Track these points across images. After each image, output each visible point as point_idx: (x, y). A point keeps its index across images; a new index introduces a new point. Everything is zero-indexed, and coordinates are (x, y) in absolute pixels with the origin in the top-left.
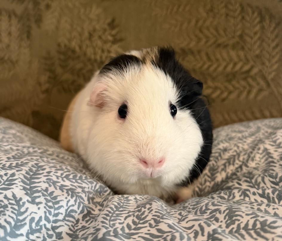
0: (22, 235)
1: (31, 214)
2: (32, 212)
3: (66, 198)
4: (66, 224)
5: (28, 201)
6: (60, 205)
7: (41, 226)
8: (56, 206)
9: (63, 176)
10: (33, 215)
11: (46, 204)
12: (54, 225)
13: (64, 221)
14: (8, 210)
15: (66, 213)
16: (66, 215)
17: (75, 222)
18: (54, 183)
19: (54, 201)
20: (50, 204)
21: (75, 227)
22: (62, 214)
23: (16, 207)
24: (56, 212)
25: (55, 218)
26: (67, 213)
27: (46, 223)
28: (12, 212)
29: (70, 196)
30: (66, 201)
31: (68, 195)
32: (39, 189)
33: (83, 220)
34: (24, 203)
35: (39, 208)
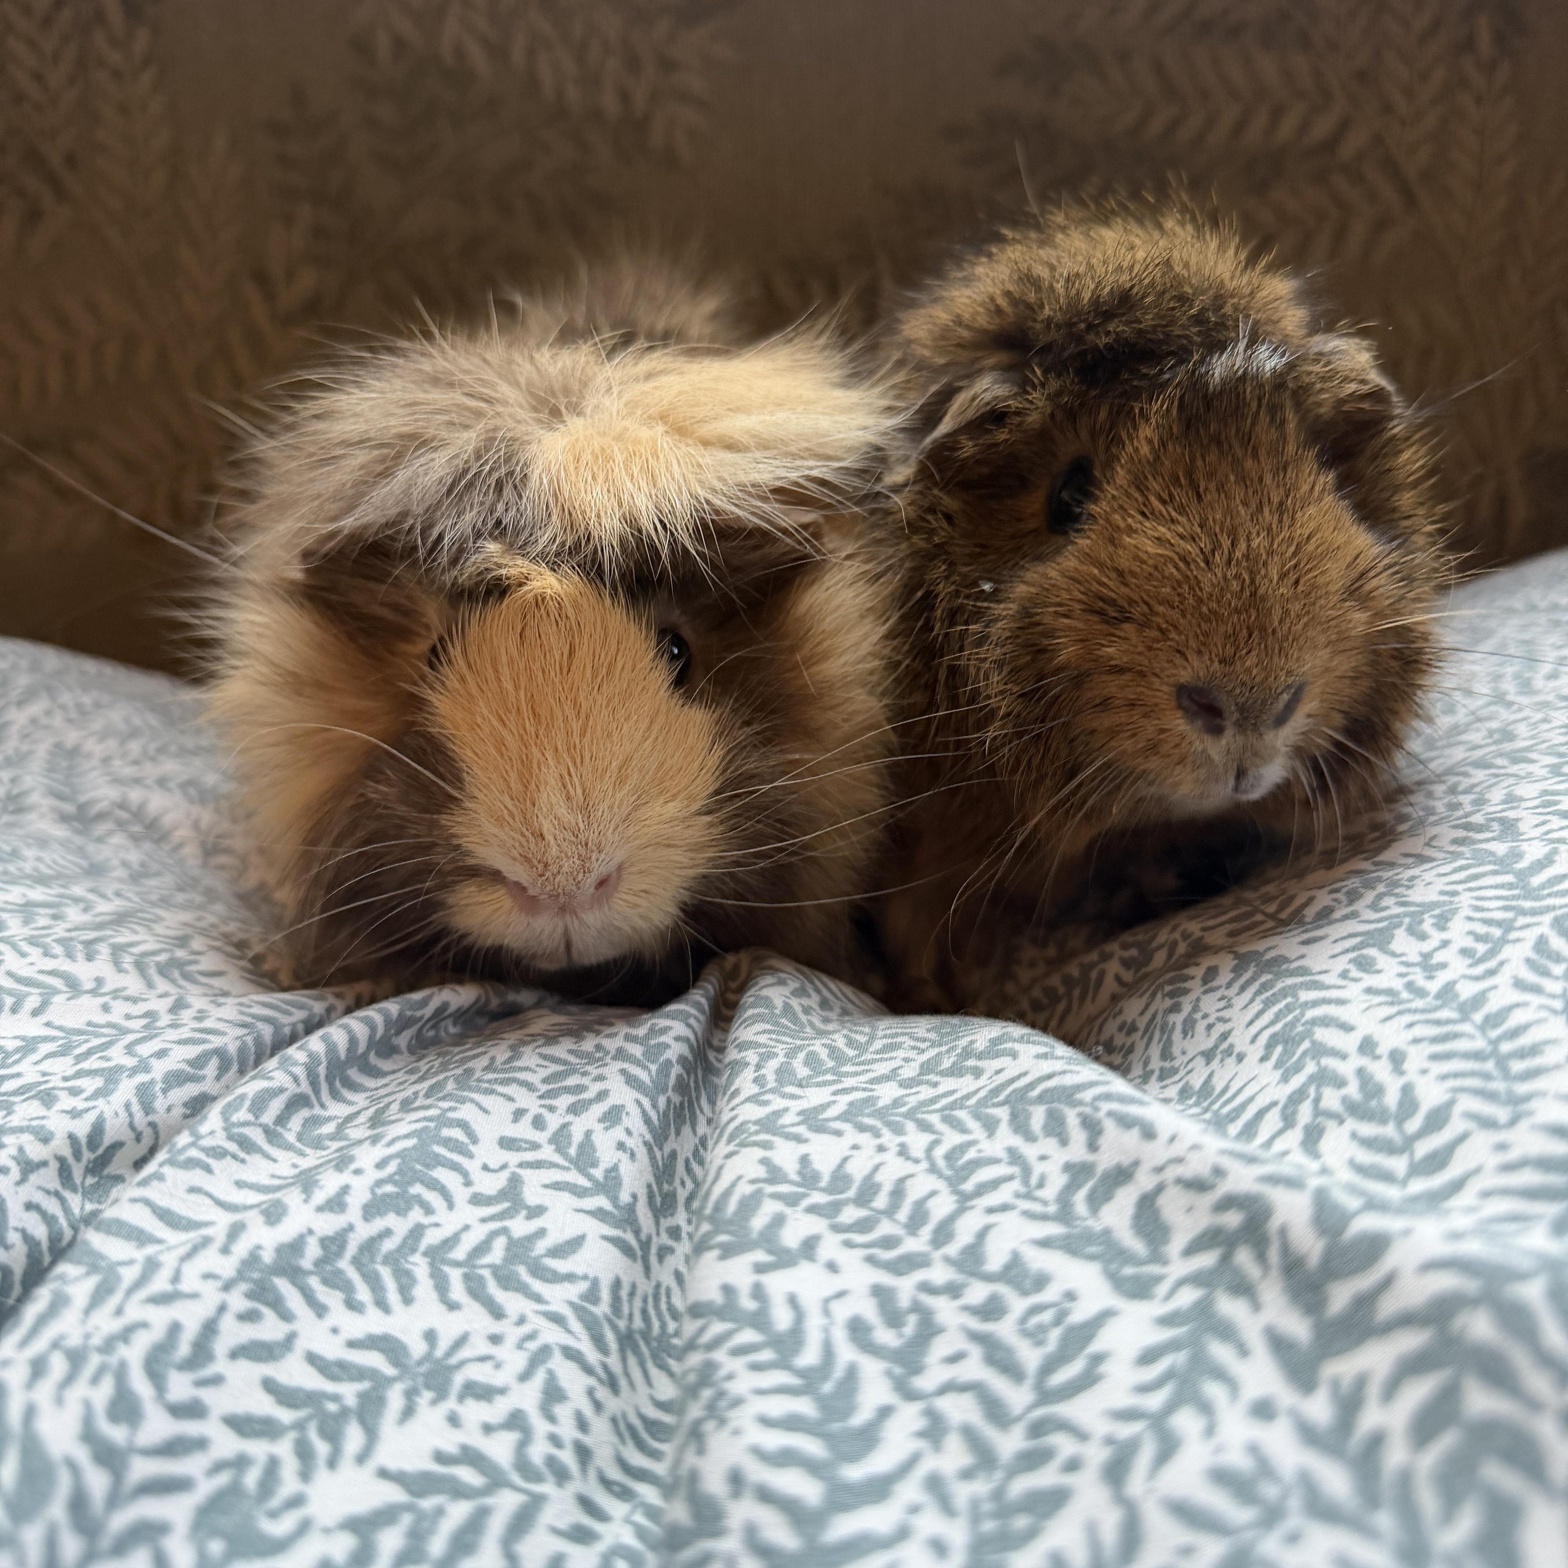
0: (885, 1412)
1: (827, 1313)
2: (827, 1301)
3: (881, 1149)
4: (991, 1210)
5: (760, 1268)
6: (887, 1188)
7: (916, 1307)
8: (881, 1201)
9: (771, 1084)
10: (843, 1311)
11: (837, 1229)
12: (953, 1249)
13: (969, 1204)
14: (730, 1377)
15: (941, 1175)
16: (954, 1182)
17: (1015, 1170)
18: (769, 1124)
19: (851, 1193)
20: (850, 1214)
21: (1039, 1193)
22: (933, 1194)
23: (748, 1336)
24: (903, 1215)
25: (926, 1232)
26: (948, 1173)
27: (920, 1275)
28: (756, 1367)
29: (885, 1131)
30: (890, 1157)
31: (877, 1134)
32: (745, 1189)
33: (1030, 1138)
34: (758, 1293)
35: (832, 1267)
